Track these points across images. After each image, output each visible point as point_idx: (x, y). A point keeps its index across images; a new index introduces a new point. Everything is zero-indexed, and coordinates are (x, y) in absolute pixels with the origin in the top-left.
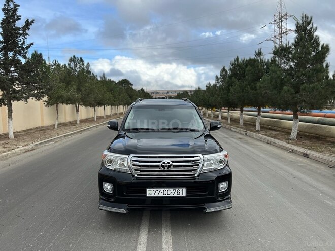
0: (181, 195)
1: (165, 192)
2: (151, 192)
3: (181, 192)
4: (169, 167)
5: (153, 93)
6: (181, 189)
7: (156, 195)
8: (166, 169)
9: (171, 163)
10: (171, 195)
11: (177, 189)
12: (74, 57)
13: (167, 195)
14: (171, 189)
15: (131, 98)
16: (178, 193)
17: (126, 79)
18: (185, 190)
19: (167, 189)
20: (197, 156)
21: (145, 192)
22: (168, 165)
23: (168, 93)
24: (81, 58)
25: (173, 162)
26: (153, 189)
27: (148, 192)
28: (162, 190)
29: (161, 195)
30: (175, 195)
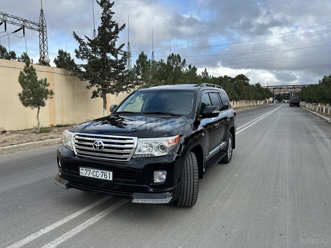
0: (108, 179)
1: (95, 174)
2: (84, 172)
3: (108, 175)
4: (101, 147)
6: (108, 172)
7: (87, 175)
8: (98, 149)
9: (103, 144)
10: (100, 177)
11: (104, 172)
12: (173, 54)
13: (96, 177)
14: (100, 171)
16: (106, 177)
18: (111, 173)
19: (96, 171)
20: (131, 139)
21: (78, 171)
22: (99, 145)
23: (294, 88)
24: (178, 55)
26: (84, 169)
27: (81, 171)
28: (92, 170)
29: (91, 176)
30: (103, 178)
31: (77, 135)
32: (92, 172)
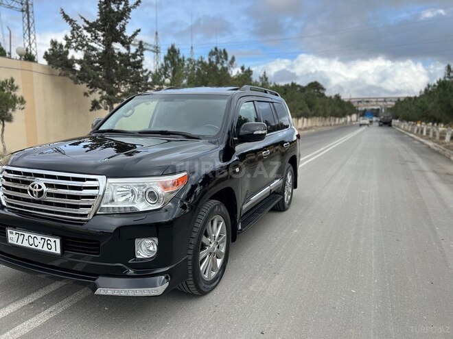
0: (53, 250)
1: (31, 242)
2: (15, 237)
3: (53, 244)
4: (41, 193)
5: (360, 102)
6: (52, 240)
7: (19, 243)
8: (35, 197)
9: (44, 187)
10: (40, 248)
11: (47, 238)
12: (216, 49)
13: (33, 247)
14: (39, 237)
15: (310, 107)
16: (49, 247)
17: (316, 82)
18: (58, 241)
19: (33, 236)
20: (95, 180)
21: (5, 235)
22: (37, 190)
23: (385, 101)
24: (224, 50)
25: (48, 185)
26: (14, 232)
27: (10, 236)
28: (27, 235)
29: (26, 244)
30: (45, 249)
31: (7, 170)
32: (26, 237)
